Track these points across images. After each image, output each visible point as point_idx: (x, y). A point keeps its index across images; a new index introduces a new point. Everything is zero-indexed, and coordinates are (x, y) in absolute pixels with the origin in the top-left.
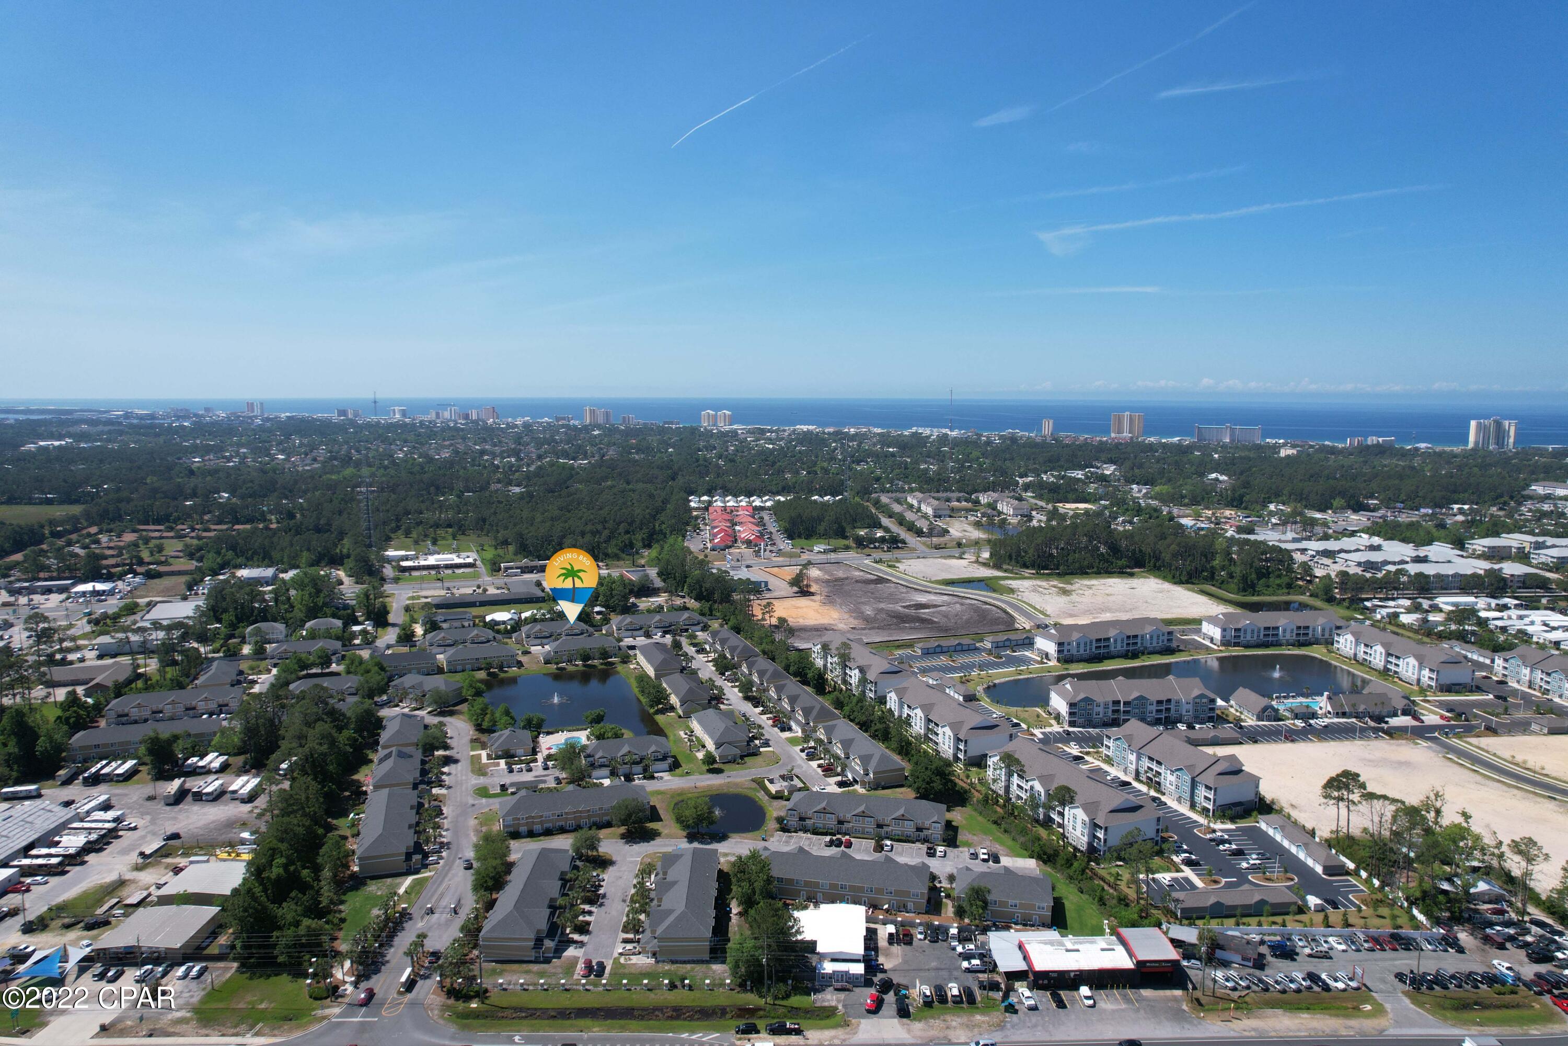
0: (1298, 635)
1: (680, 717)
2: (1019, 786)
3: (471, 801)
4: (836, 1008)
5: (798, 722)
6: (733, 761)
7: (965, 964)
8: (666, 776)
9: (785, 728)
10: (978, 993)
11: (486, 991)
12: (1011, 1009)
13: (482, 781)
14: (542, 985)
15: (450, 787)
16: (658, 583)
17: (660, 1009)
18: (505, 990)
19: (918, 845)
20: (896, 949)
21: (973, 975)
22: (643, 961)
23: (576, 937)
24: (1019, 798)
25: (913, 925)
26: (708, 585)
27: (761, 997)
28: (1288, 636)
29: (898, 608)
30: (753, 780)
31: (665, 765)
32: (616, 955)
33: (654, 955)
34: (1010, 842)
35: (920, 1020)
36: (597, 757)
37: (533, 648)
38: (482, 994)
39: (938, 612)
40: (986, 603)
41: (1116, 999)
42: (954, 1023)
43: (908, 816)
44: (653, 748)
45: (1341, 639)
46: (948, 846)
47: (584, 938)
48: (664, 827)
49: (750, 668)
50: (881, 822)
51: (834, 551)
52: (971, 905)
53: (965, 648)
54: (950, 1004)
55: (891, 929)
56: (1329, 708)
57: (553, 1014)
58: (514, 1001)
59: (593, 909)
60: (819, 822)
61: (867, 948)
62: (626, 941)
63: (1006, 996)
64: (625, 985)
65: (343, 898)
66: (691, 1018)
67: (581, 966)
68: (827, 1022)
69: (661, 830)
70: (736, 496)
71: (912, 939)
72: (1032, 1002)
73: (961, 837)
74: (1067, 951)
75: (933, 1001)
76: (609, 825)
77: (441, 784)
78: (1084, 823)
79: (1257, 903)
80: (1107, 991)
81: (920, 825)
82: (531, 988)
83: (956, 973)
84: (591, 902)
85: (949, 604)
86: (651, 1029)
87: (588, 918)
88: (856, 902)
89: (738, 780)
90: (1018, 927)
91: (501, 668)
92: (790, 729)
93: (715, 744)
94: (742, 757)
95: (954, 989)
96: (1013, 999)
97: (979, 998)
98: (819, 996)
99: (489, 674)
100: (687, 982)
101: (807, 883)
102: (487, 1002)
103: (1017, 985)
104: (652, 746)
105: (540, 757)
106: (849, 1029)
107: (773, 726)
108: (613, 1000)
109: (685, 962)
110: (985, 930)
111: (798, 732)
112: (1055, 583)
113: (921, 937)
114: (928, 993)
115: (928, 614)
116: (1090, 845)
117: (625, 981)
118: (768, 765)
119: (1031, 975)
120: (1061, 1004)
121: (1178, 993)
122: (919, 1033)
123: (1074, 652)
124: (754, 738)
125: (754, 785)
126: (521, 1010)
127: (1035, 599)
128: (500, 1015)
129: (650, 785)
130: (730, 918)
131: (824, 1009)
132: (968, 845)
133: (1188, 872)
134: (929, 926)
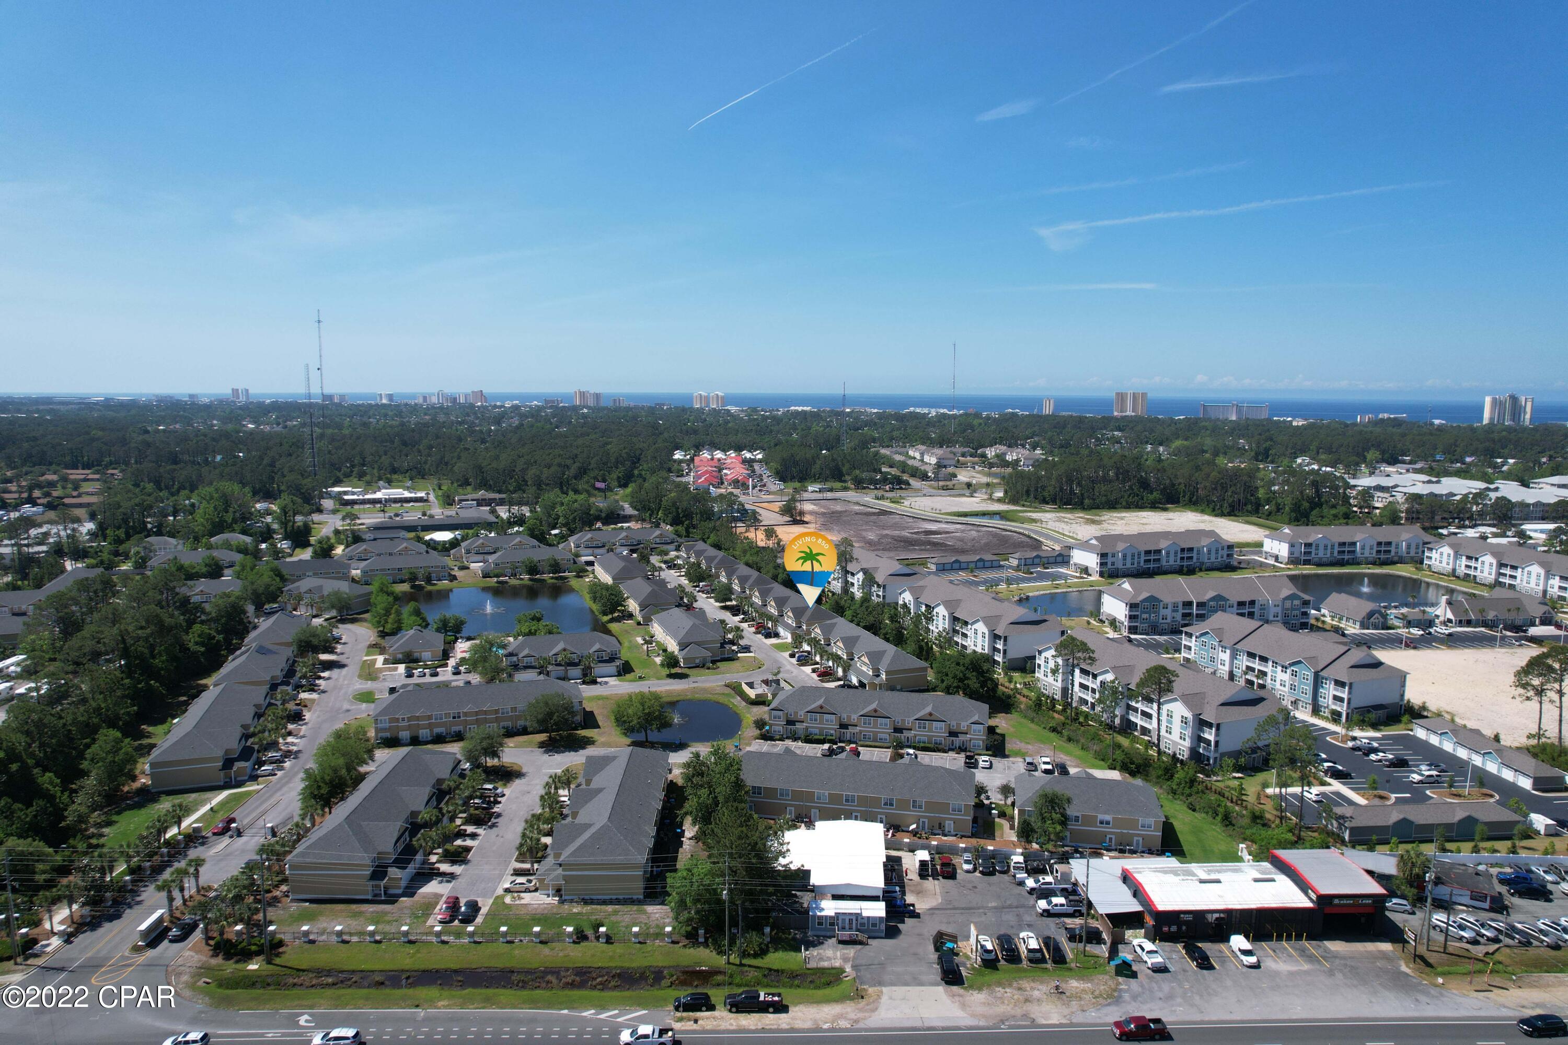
0: (1379, 552)
1: (639, 624)
2: (1082, 686)
3: (346, 706)
4: (841, 970)
5: (787, 626)
6: (702, 666)
7: (1042, 904)
8: (612, 681)
9: (771, 634)
10: (1068, 949)
11: (281, 943)
12: (1126, 970)
13: (369, 685)
14: (372, 934)
15: (324, 692)
16: (629, 510)
17: (555, 972)
18: (312, 942)
19: (952, 754)
20: (931, 884)
21: (1057, 920)
22: (541, 900)
23: (444, 867)
24: (1084, 702)
25: (955, 851)
26: (685, 504)
27: (720, 953)
28: (1367, 554)
29: (905, 533)
30: (727, 686)
31: (611, 668)
32: (500, 891)
33: (558, 892)
34: (1078, 752)
35: (980, 989)
36: (521, 655)
37: (472, 565)
38: (273, 948)
39: (952, 538)
40: (1006, 530)
41: (1290, 956)
42: (1036, 993)
43: (937, 715)
44: (597, 647)
45: (1434, 555)
46: (994, 755)
47: (457, 869)
48: (600, 734)
49: (729, 577)
50: (900, 725)
51: (831, 490)
52: (1044, 820)
53: (987, 564)
54: (1025, 963)
55: (924, 855)
56: (1450, 615)
57: (378, 978)
58: (321, 959)
59: (480, 831)
60: (814, 726)
61: (888, 880)
62: (518, 873)
63: (1113, 952)
64: (505, 934)
65: (115, 818)
66: (604, 986)
67: (442, 906)
68: (827, 991)
69: (596, 737)
70: (724, 451)
71: (955, 869)
72: (1158, 959)
73: (1009, 747)
74: (1202, 882)
75: (997, 960)
76: (524, 732)
77: (312, 688)
78: (1184, 721)
79: (1461, 822)
80: (1273, 944)
81: (955, 729)
82: (355, 939)
83: (1027, 918)
84: (478, 821)
85: (963, 531)
86: (534, 1004)
87: (469, 843)
88: (868, 817)
89: (707, 685)
90: (1112, 854)
91: (429, 580)
92: (777, 635)
93: (679, 644)
94: (714, 662)
95: (1030, 941)
96: (1125, 955)
97: (1070, 955)
98: (814, 952)
99: (413, 587)
100: (602, 929)
101: (797, 795)
102: (278, 961)
103: (1129, 934)
104: (596, 644)
105: (452, 662)
106: (863, 1003)
107: (756, 633)
108: (481, 958)
109: (604, 902)
110: (1064, 858)
111: (786, 636)
112: (1081, 515)
113: (966, 867)
114: (989, 946)
115: (940, 539)
116: (1194, 753)
117: (503, 929)
118: (748, 670)
119: (1149, 921)
120: (1205, 963)
121: (1386, 947)
122: (980, 1010)
123: (1119, 565)
124: (732, 642)
125: (728, 691)
126: (329, 972)
127: (1061, 527)
128: (291, 981)
129: (587, 691)
130: (681, 844)
131: (822, 971)
132: (1018, 754)
133: (1336, 786)
134: (979, 853)
